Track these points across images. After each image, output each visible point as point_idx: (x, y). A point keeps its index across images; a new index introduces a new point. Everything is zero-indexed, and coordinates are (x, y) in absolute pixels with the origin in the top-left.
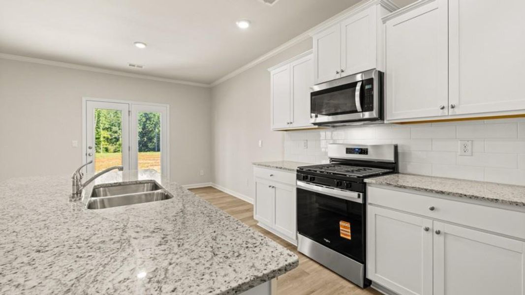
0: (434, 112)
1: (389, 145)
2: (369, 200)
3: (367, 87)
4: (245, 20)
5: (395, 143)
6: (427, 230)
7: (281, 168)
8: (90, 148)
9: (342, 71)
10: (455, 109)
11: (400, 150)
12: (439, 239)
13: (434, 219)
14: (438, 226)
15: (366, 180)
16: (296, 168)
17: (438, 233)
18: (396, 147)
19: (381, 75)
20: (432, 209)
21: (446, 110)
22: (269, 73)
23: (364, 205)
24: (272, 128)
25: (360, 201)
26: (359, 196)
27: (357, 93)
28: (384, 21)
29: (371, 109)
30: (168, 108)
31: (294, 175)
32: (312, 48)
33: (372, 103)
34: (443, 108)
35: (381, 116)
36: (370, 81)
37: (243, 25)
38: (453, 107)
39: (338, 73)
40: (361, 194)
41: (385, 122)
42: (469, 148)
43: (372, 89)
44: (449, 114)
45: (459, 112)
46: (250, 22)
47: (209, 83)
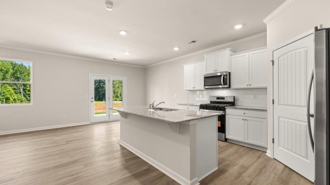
0: (245, 86)
1: (232, 96)
2: (227, 113)
3: (226, 77)
4: (178, 47)
5: (234, 95)
6: (243, 119)
7: (193, 105)
8: (92, 98)
9: (216, 71)
10: (251, 86)
11: (235, 98)
12: (246, 122)
13: (245, 116)
14: (246, 118)
15: (226, 107)
16: (199, 105)
17: (246, 120)
18: (234, 97)
19: (230, 73)
20: (244, 114)
21: (248, 86)
22: (183, 66)
23: (225, 115)
24: (184, 89)
25: (224, 114)
26: (223, 112)
27: (222, 79)
28: (231, 55)
29: (226, 84)
30: (126, 79)
31: (198, 107)
32: (204, 59)
33: (227, 82)
34: (248, 85)
35: (230, 87)
36: (226, 75)
37: (176, 49)
38: (250, 85)
39: (215, 71)
40: (224, 112)
41: (231, 88)
42: (255, 97)
43: (227, 78)
44: (249, 87)
45: (252, 86)
46: (179, 48)
47: (145, 66)
